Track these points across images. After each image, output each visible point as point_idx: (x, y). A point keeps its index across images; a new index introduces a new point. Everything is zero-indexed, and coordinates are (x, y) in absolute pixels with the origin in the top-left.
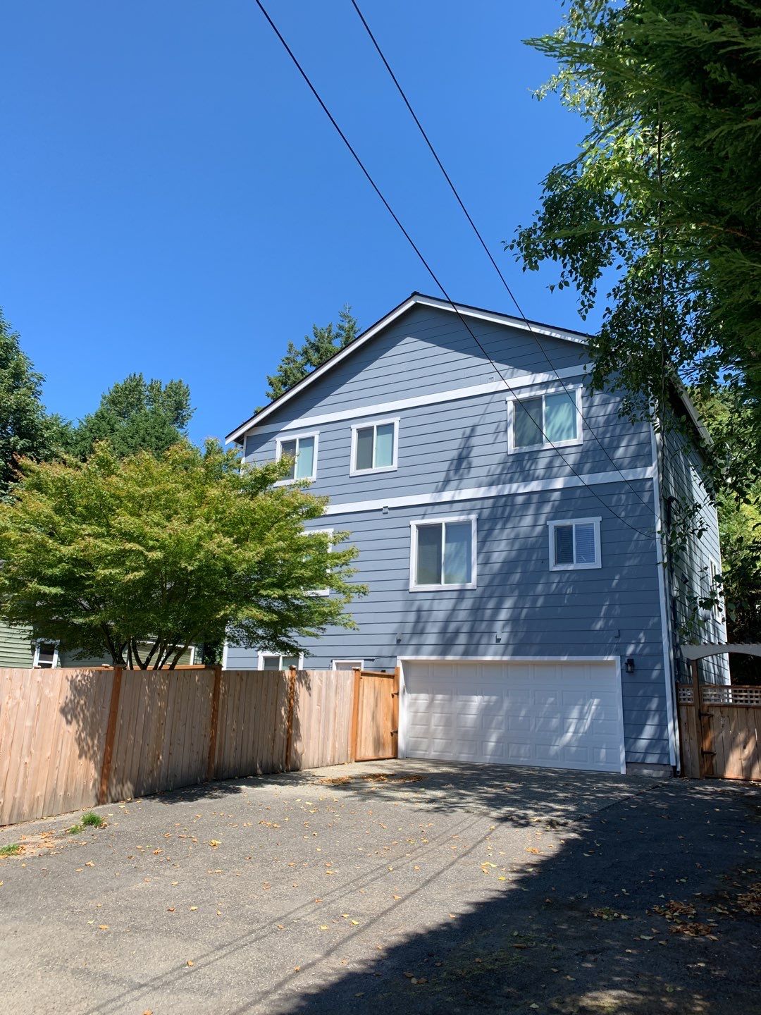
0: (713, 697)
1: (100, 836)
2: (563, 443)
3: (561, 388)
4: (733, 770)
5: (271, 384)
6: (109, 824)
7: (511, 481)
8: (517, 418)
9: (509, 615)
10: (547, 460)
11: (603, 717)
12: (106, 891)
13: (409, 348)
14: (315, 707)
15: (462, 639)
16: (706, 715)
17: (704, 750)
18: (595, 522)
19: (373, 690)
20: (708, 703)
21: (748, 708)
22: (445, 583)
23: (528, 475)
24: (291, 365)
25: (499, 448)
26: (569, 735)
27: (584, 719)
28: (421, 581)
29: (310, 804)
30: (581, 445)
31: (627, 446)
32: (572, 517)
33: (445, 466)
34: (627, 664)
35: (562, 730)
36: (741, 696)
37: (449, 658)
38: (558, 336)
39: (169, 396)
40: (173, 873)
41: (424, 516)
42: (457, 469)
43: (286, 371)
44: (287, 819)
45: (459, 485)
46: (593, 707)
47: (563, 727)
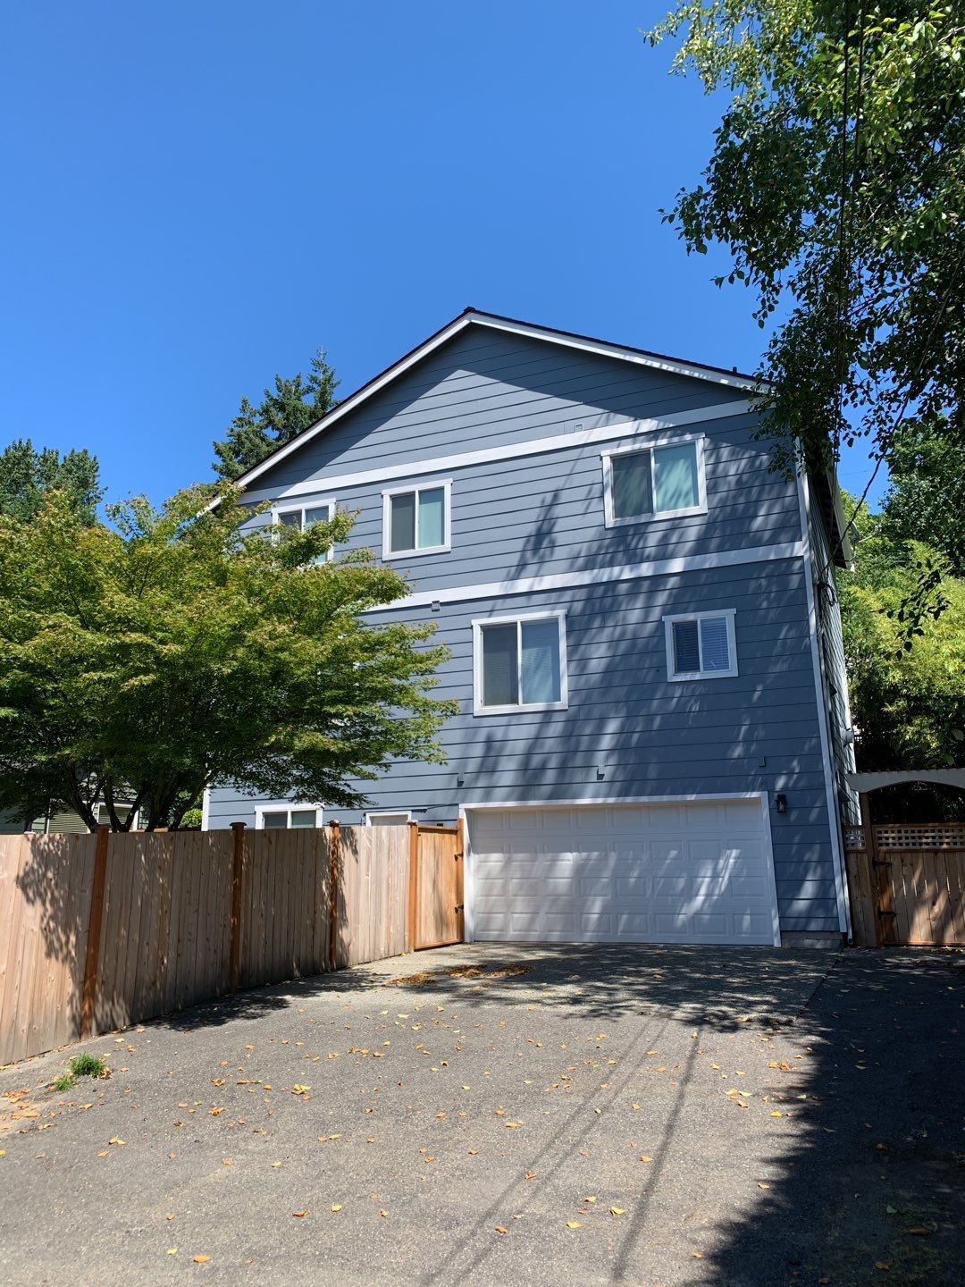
0: (891, 841)
1: (107, 1092)
2: (680, 512)
3: (676, 440)
4: (920, 935)
5: (219, 452)
6: (113, 1070)
7: (611, 564)
8: (616, 479)
9: (614, 742)
10: (659, 535)
11: (745, 874)
12: (168, 1189)
13: (461, 384)
14: (364, 878)
15: (550, 776)
16: (883, 863)
17: (882, 910)
18: (728, 615)
19: (432, 850)
20: (884, 848)
21: (936, 852)
22: (524, 703)
23: (635, 555)
24: (246, 428)
25: (595, 519)
26: (700, 899)
27: (719, 877)
28: (489, 700)
29: (406, 1016)
30: (706, 514)
31: (768, 515)
32: (696, 610)
33: (519, 544)
34: (778, 802)
35: (690, 893)
36: (927, 838)
37: (532, 803)
38: (671, 369)
39: (70, 472)
40: (262, 1147)
41: (491, 612)
42: (536, 549)
43: (239, 435)
44: (388, 1043)
45: (539, 570)
46: (732, 861)
47: (692, 888)
